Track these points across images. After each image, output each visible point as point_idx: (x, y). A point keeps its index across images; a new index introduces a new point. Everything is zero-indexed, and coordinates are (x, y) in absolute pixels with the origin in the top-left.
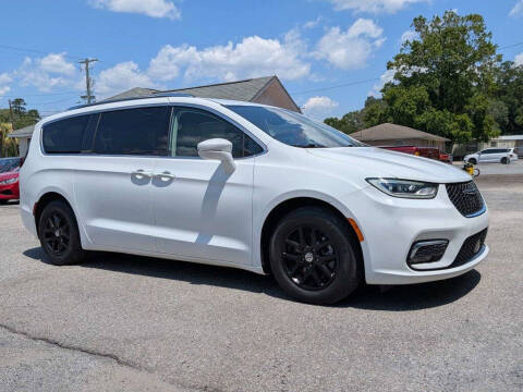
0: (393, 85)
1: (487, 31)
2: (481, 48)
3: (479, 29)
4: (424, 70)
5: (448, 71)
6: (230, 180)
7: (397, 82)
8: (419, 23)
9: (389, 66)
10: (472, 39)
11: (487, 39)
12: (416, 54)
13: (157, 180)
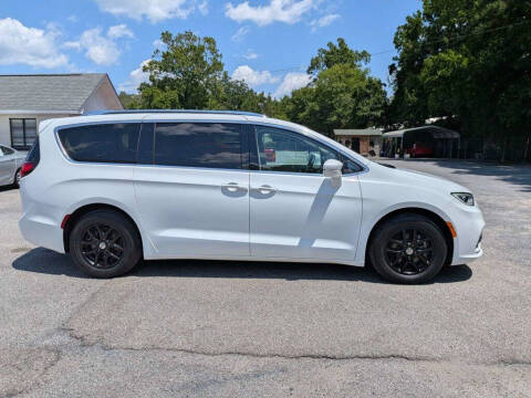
0: (148, 86)
1: (219, 53)
2: (214, 65)
3: (213, 51)
4: (172, 76)
5: (191, 79)
6: (338, 194)
7: (151, 83)
8: (166, 37)
9: (145, 69)
10: (208, 57)
11: (219, 59)
12: (167, 62)
13: (256, 193)
